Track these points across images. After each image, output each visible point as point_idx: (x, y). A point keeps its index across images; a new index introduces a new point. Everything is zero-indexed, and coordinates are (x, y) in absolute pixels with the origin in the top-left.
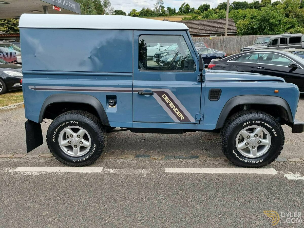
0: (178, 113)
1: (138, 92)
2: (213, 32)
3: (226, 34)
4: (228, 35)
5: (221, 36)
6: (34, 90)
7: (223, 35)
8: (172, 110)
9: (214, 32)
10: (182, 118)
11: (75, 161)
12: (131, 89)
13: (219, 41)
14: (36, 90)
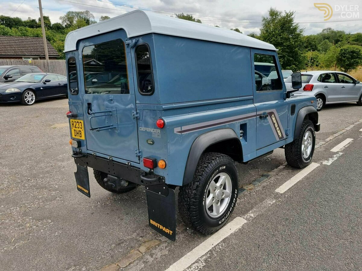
0: (279, 132)
1: (259, 116)
2: (27, 54)
3: (47, 57)
4: (50, 58)
5: (39, 59)
6: (180, 134)
7: (44, 58)
8: (276, 129)
9: (29, 54)
10: (281, 136)
11: (221, 223)
12: (254, 114)
13: (42, 65)
14: (183, 133)
